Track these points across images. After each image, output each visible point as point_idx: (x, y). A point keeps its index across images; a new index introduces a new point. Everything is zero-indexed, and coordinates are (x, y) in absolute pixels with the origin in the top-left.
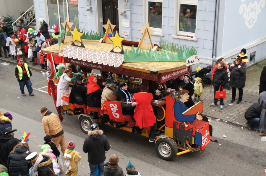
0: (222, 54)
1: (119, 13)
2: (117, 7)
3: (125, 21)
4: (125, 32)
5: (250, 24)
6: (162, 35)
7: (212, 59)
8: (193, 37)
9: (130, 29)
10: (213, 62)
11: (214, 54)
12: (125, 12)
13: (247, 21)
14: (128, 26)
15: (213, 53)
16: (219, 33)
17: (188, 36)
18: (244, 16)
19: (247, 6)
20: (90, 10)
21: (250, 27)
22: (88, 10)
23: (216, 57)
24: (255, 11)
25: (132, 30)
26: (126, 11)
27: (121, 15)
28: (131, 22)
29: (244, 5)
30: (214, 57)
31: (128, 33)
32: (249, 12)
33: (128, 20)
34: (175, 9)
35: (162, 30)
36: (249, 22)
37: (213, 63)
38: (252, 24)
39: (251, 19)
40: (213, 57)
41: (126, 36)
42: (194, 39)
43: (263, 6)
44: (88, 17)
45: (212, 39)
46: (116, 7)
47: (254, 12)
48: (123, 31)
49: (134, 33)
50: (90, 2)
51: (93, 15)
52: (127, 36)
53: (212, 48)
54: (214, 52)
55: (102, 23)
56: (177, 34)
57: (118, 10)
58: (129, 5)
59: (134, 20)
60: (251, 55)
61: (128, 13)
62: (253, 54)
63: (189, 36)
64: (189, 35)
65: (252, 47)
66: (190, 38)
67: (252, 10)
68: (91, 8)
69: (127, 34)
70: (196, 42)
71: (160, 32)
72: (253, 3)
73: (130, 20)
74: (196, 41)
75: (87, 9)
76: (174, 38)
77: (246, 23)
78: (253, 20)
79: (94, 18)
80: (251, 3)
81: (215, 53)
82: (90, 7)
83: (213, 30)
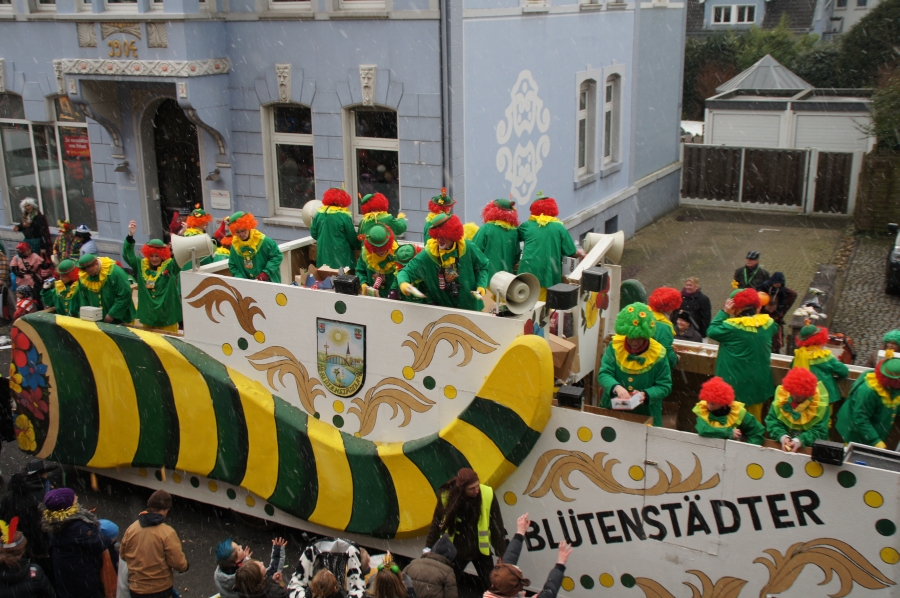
1: (204, 175)
2: (197, 160)
3: (220, 194)
5: (523, 195)
12: (217, 172)
13: (517, 188)
14: (228, 207)
18: (508, 176)
19: (513, 151)
20: (125, 169)
21: (523, 201)
22: (118, 169)
24: (531, 164)
26: (221, 170)
27: (209, 178)
28: (236, 197)
29: (505, 151)
32: (518, 168)
33: (226, 192)
34: (345, 161)
36: (519, 189)
38: (526, 193)
39: (524, 182)
43: (545, 155)
44: (120, 188)
46: (193, 160)
47: (527, 166)
50: (123, 148)
51: (132, 182)
55: (156, 200)
57: (199, 168)
58: (228, 153)
59: (242, 191)
61: (227, 175)
67: (524, 161)
68: (127, 164)
72: (524, 146)
73: (232, 190)
75: (116, 166)
77: (515, 193)
78: (528, 185)
79: (134, 189)
80: (519, 146)
82: (122, 162)
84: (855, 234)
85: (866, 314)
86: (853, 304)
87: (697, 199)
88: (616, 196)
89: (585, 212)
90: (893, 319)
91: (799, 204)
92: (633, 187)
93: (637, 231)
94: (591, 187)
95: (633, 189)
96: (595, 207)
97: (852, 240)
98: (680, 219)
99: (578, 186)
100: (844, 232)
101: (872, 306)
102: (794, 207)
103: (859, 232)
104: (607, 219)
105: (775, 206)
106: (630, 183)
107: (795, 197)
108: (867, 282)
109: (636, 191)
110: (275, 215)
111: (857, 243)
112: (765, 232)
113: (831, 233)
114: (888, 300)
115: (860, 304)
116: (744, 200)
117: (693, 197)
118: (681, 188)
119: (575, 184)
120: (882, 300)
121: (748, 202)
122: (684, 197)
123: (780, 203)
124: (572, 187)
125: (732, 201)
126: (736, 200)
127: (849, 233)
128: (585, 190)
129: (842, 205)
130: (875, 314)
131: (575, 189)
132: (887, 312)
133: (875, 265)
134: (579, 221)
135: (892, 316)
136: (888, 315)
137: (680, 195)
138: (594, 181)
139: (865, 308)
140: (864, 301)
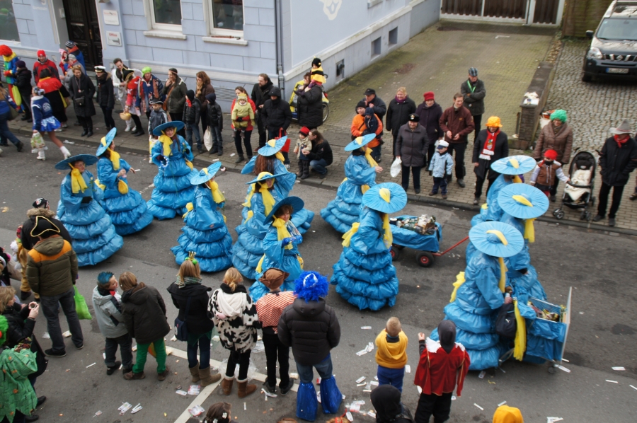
0: (293, 66)
3: (111, 13)
4: (111, 35)
5: (332, 13)
6: (184, 37)
7: (277, 76)
8: (239, 38)
9: (121, 28)
10: (279, 81)
11: (280, 67)
13: (327, 7)
14: (117, 23)
15: (277, 65)
16: (284, 28)
17: (230, 37)
21: (332, 17)
23: (283, 72)
25: (124, 29)
27: (101, 1)
28: (122, 15)
30: (280, 72)
31: (119, 37)
33: (115, 12)
35: (183, 28)
36: (329, 8)
37: (279, 84)
38: (334, 11)
39: (333, 3)
40: (278, 73)
41: (114, 41)
42: (243, 41)
44: (34, 8)
45: (274, 40)
48: (108, 32)
49: (131, 35)
51: (43, 4)
52: (118, 41)
53: (274, 57)
54: (280, 63)
55: (63, 18)
56: (210, 34)
59: (127, 10)
60: (337, 66)
62: (341, 63)
63: (233, 37)
64: (232, 35)
65: (338, 53)
66: (234, 41)
69: (116, 39)
70: (247, 48)
71: (179, 32)
73: (119, 10)
74: (247, 45)
76: (206, 42)
77: (326, 11)
78: (336, 5)
79: (46, 9)
81: (282, 65)
83: (273, 23)
84: (561, 39)
85: (569, 96)
86: (560, 89)
87: (452, 14)
88: (397, 13)
89: (375, 25)
90: (587, 99)
91: (523, 17)
92: (408, 6)
93: (410, 39)
94: (380, 6)
95: (409, 8)
96: (382, 21)
97: (560, 43)
98: (441, 29)
99: (371, 6)
100: (554, 38)
101: (573, 91)
102: (520, 20)
103: (565, 37)
104: (390, 30)
105: (507, 20)
106: (407, 3)
107: (520, 13)
108: (569, 74)
109: (411, 9)
110: (152, 29)
111: (563, 45)
112: (499, 38)
113: (545, 38)
114: (584, 86)
115: (565, 89)
116: (485, 15)
117: (449, 13)
118: (441, 6)
119: (368, 4)
120: (579, 86)
121: (488, 17)
122: (443, 12)
123: (510, 17)
124: (366, 6)
125: (476, 16)
126: (480, 15)
127: (557, 38)
128: (375, 8)
129: (552, 18)
130: (575, 96)
131: (369, 8)
132: (583, 94)
133: (575, 61)
134: (371, 32)
135: (586, 97)
136: (584, 96)
137: (441, 11)
138: (381, 2)
139: (568, 91)
140: (567, 87)
